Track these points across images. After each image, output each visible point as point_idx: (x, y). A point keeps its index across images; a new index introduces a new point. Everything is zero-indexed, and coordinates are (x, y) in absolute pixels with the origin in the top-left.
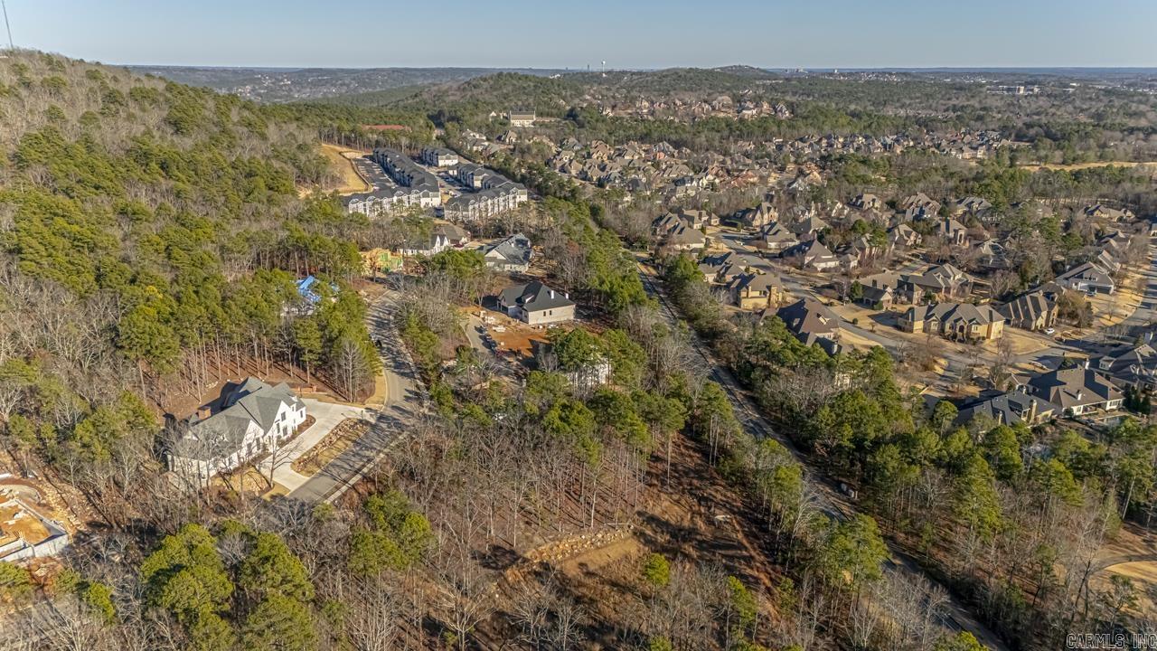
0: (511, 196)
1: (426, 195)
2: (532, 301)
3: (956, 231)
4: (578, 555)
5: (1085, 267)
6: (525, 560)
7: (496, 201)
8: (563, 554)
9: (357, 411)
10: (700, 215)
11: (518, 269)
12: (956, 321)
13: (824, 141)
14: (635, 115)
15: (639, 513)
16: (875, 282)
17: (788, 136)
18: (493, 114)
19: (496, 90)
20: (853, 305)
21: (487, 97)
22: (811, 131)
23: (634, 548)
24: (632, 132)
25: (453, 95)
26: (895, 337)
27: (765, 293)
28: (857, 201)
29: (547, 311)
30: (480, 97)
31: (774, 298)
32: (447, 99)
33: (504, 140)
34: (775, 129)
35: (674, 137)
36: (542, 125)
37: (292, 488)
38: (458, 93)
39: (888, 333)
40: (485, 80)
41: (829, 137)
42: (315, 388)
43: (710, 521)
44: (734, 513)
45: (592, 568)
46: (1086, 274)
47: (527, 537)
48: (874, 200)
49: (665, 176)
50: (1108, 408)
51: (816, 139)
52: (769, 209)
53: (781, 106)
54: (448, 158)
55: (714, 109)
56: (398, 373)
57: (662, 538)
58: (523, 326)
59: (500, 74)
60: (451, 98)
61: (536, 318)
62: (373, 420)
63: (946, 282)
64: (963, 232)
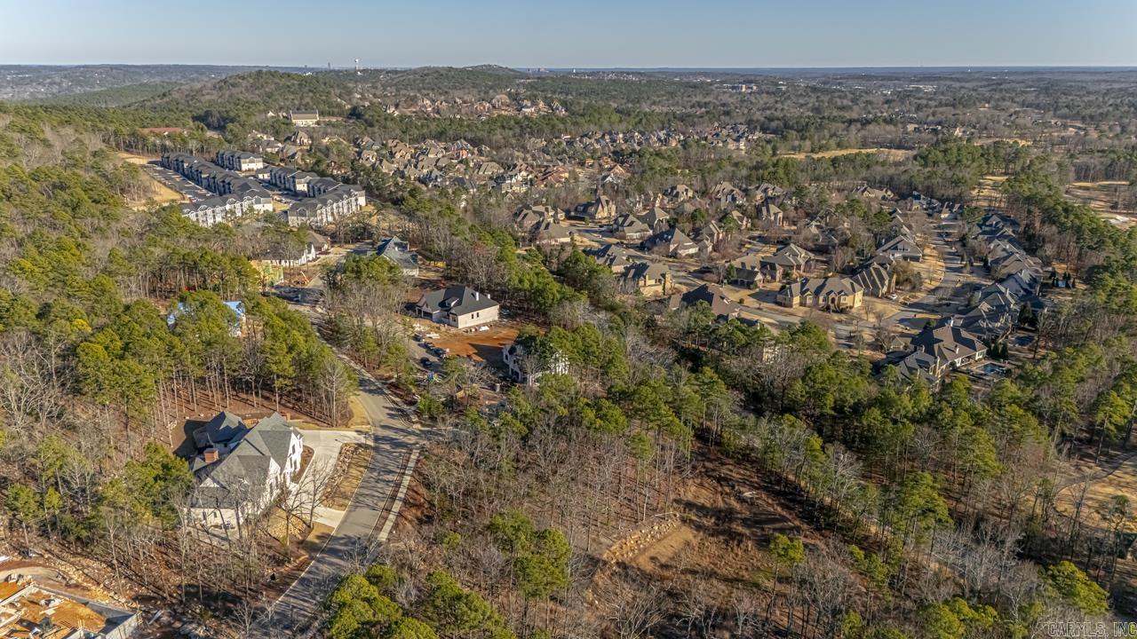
0: (353, 199)
1: (258, 202)
2: (459, 304)
3: (776, 214)
4: (645, 549)
5: (897, 239)
6: (605, 563)
7: (340, 204)
8: (633, 551)
9: (350, 436)
10: (547, 210)
11: (411, 274)
12: (828, 294)
13: (607, 137)
14: (420, 114)
15: (675, 501)
16: (743, 264)
17: (573, 132)
18: (271, 114)
19: (257, 88)
20: (730, 286)
21: (248, 96)
22: (592, 127)
23: (688, 534)
24: (425, 131)
25: (208, 94)
26: (781, 313)
27: (660, 280)
28: (672, 191)
29: (475, 313)
30: (240, 96)
31: (668, 285)
32: (203, 99)
33: (295, 141)
34: (561, 126)
35: (469, 135)
36: (329, 124)
37: (335, 525)
38: (215, 92)
39: (771, 309)
40: (243, 78)
41: (610, 133)
42: (289, 415)
43: (742, 500)
44: (757, 489)
45: (663, 560)
46: (900, 246)
47: (594, 540)
48: (686, 190)
49: (481, 173)
50: (977, 358)
51: (599, 136)
52: (607, 202)
53: (556, 104)
54: (252, 162)
55: (494, 107)
56: (365, 391)
57: (709, 522)
58: (453, 330)
59: (260, 72)
60: (208, 97)
61: (465, 321)
62: (371, 443)
63: (796, 260)
64: (781, 215)
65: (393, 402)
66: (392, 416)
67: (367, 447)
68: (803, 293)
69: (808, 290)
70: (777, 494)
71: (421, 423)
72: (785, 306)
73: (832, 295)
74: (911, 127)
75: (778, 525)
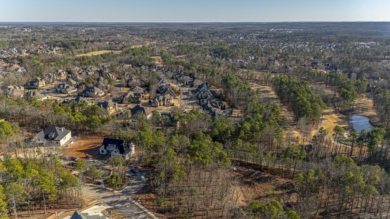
2: (56, 135)
5: (162, 80)
23: (239, 188)
31: (117, 108)
45: (245, 200)
50: (220, 110)
52: (41, 80)
62: (109, 207)
63: (142, 92)
64: (114, 77)
65: (91, 186)
66: (100, 192)
67: (111, 209)
68: (160, 101)
69: (160, 100)
70: (241, 165)
71: (116, 190)
72: (156, 107)
73: (168, 100)
74: (108, 43)
75: (254, 174)
